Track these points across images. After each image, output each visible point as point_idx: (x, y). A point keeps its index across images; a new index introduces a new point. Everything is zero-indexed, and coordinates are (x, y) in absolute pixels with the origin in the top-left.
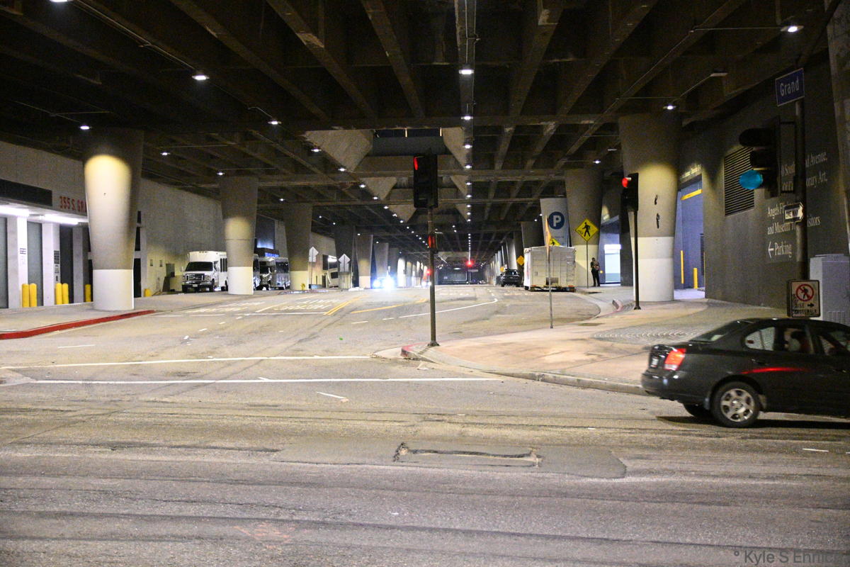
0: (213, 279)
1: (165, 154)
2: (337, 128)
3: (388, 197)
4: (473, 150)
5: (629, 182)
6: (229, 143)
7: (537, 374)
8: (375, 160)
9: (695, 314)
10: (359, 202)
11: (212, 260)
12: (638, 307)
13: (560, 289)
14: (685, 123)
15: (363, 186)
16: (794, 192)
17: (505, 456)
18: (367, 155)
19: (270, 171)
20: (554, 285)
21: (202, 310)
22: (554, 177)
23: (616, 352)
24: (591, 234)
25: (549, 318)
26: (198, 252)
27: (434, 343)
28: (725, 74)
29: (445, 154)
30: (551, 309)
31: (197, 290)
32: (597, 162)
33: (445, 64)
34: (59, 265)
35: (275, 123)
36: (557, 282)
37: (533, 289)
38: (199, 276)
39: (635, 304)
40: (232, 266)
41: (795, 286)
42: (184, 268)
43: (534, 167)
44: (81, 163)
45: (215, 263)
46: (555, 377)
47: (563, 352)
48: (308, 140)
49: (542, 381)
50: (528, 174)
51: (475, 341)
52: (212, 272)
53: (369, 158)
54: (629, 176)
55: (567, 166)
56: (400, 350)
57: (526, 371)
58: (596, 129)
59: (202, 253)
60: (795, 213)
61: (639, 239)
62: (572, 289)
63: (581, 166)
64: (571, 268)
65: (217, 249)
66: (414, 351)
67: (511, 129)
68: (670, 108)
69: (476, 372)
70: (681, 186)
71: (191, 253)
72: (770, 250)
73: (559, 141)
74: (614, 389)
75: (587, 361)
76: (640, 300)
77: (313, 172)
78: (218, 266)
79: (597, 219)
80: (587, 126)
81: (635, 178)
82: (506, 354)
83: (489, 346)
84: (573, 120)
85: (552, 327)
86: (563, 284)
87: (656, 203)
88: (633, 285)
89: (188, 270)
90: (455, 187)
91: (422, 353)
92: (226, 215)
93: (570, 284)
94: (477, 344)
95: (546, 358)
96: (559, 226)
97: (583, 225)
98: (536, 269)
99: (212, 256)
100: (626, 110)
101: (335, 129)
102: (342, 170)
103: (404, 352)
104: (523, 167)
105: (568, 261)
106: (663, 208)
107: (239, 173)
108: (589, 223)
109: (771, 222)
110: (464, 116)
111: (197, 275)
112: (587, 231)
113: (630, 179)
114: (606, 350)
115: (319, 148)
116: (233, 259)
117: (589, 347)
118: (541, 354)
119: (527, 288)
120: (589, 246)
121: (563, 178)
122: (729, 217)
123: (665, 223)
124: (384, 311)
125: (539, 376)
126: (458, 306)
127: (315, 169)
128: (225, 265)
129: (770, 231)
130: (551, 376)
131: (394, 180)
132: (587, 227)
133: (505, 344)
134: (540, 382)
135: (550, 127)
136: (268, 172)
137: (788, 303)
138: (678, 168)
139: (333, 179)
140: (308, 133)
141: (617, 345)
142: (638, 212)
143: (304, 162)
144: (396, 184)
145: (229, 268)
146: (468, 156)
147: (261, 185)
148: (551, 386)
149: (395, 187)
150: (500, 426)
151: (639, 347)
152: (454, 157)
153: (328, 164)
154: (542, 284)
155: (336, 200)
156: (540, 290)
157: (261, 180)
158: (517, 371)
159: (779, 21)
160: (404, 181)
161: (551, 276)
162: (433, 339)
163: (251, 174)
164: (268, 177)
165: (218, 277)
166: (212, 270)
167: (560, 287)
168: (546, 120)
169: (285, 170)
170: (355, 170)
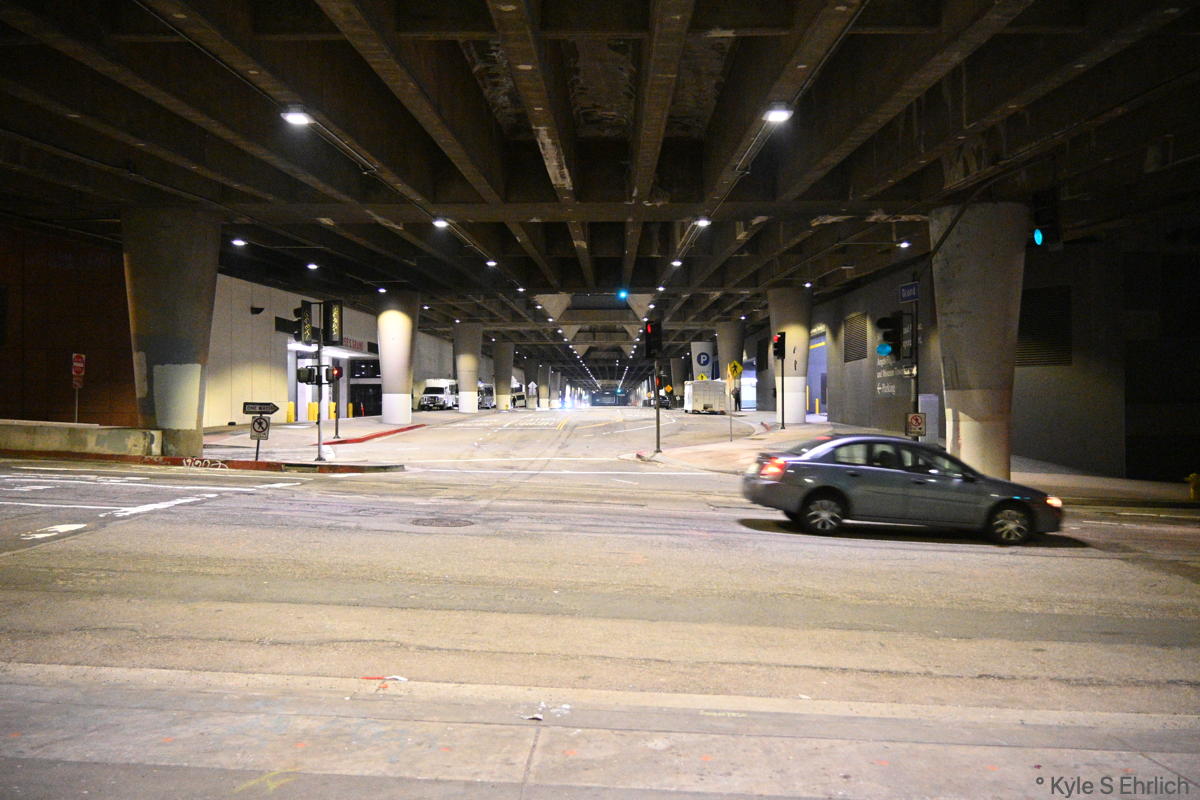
0: (445, 401)
2: (560, 293)
3: (574, 339)
4: (653, 310)
5: (780, 338)
6: (477, 301)
8: (571, 312)
10: (551, 342)
11: (443, 386)
12: (783, 427)
13: (713, 413)
14: (815, 294)
15: (560, 331)
16: (911, 357)
18: (568, 309)
19: (493, 318)
20: (709, 409)
22: (707, 327)
24: (738, 372)
26: (432, 380)
27: (658, 451)
28: (851, 267)
31: (430, 409)
32: (743, 318)
33: (662, 257)
35: (521, 290)
36: (711, 407)
37: (695, 412)
38: (435, 398)
39: (781, 426)
40: (461, 391)
41: (911, 416)
42: (423, 390)
43: (694, 320)
44: (376, 316)
45: (446, 388)
48: (537, 300)
50: (688, 325)
51: (685, 450)
53: (568, 312)
55: (718, 320)
56: (635, 455)
57: (731, 469)
58: (749, 297)
59: (435, 381)
60: (911, 371)
62: (723, 413)
63: (729, 320)
64: (723, 397)
65: (448, 377)
66: (647, 455)
67: (687, 296)
68: (808, 285)
69: (695, 470)
70: (811, 338)
71: (427, 380)
72: (879, 388)
73: (717, 304)
76: (785, 422)
78: (448, 391)
79: (740, 361)
80: (742, 295)
81: (783, 335)
82: (711, 458)
83: (698, 453)
84: (734, 291)
85: (731, 441)
86: (716, 408)
87: (795, 352)
88: (775, 410)
89: (425, 393)
90: (626, 332)
91: (652, 457)
92: (456, 353)
93: (722, 409)
94: (689, 451)
96: (705, 363)
97: (732, 365)
98: (697, 397)
99: (444, 383)
100: (775, 285)
102: (550, 320)
103: (639, 456)
104: (685, 320)
105: (721, 391)
106: (799, 356)
107: (469, 321)
108: (737, 364)
109: (880, 369)
110: (659, 287)
111: (431, 397)
112: (735, 370)
113: (780, 335)
115: (541, 306)
116: (462, 386)
119: (686, 411)
121: (714, 328)
122: (847, 364)
123: (801, 366)
126: (643, 425)
127: (529, 319)
128: (455, 390)
129: (879, 375)
131: (579, 327)
132: (735, 367)
133: (706, 452)
135: (717, 294)
136: (492, 321)
137: (906, 429)
138: (809, 326)
140: (538, 296)
143: (522, 313)
144: (581, 329)
145: (458, 393)
146: (648, 312)
149: (579, 332)
152: (633, 312)
153: (542, 316)
154: (700, 408)
155: (534, 341)
156: (699, 413)
157: (485, 325)
158: (721, 469)
159: (895, 239)
160: (587, 327)
161: (707, 402)
162: (658, 446)
163: (481, 321)
164: (491, 324)
165: (447, 398)
166: (444, 394)
167: (713, 411)
168: (715, 291)
169: (506, 320)
170: (557, 321)
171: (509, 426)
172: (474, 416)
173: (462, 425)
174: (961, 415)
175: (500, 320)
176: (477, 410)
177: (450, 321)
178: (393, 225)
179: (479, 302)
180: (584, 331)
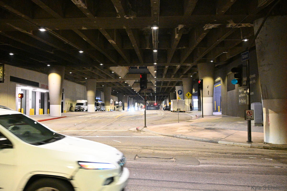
0: (83, 108)
1: (71, 73)
3: (133, 85)
5: (200, 82)
6: (89, 70)
7: (174, 136)
9: (219, 119)
10: (125, 87)
11: (83, 103)
12: (203, 117)
13: (181, 112)
14: (216, 66)
15: (126, 82)
16: (246, 85)
17: (166, 159)
20: (179, 110)
21: (80, 117)
22: (179, 80)
23: (197, 130)
24: (190, 96)
25: (178, 120)
26: (79, 100)
27: (145, 127)
28: (227, 52)
29: (149, 73)
30: (178, 117)
31: (79, 111)
32: (191, 76)
33: (149, 49)
34: (40, 103)
35: (101, 64)
36: (180, 110)
38: (80, 107)
41: (247, 111)
42: (75, 105)
43: (174, 77)
44: (47, 75)
45: (84, 103)
46: (179, 136)
47: (182, 129)
48: (111, 69)
50: (172, 79)
53: (128, 75)
54: (200, 80)
55: (183, 77)
56: (136, 128)
57: (171, 135)
58: (191, 67)
59: (80, 101)
60: (247, 91)
61: (203, 98)
62: (184, 112)
63: (187, 77)
64: (184, 106)
65: (85, 99)
66: (140, 129)
67: (167, 67)
68: (212, 61)
69: (157, 135)
70: (215, 83)
71: (77, 101)
72: (240, 101)
73: (181, 70)
74: (196, 140)
75: (188, 132)
76: (203, 115)
77: (112, 78)
80: (189, 66)
81: (202, 81)
82: (166, 130)
83: (161, 127)
84: (185, 64)
85: (179, 122)
86: (182, 110)
87: (208, 88)
88: (201, 111)
90: (152, 83)
91: (142, 129)
92: (87, 90)
93: (184, 110)
94: (158, 127)
95: (177, 131)
96: (181, 94)
97: (188, 94)
98: (174, 106)
99: (83, 101)
100: (199, 62)
101: (118, 66)
104: (170, 77)
105: (183, 104)
106: (210, 89)
107: (91, 78)
108: (189, 93)
109: (240, 93)
110: (154, 63)
111: (79, 107)
112: (189, 95)
113: (201, 81)
114: (194, 129)
115: (114, 72)
116: (89, 102)
117: (189, 128)
118: (175, 130)
120: (189, 100)
121: (182, 80)
122: (228, 92)
123: (210, 93)
124: (131, 117)
125: (175, 136)
126: (152, 116)
128: (87, 104)
129: (240, 96)
130: (178, 136)
131: (134, 81)
133: (165, 127)
136: (99, 78)
137: (245, 116)
138: (214, 78)
139: (118, 80)
141: (197, 127)
142: (203, 90)
143: (109, 75)
144: (135, 82)
145: (88, 105)
146: (155, 74)
147: (98, 81)
148: (178, 139)
150: (164, 150)
151: (203, 128)
152: (151, 74)
153: (116, 76)
154: (176, 110)
155: (118, 86)
156: (175, 112)
157: (97, 80)
158: (169, 135)
159: (242, 38)
160: (137, 81)
161: (178, 108)
162: (145, 125)
163: (95, 78)
164: (99, 79)
165: (85, 107)
166: (83, 105)
167: (181, 111)
168: (177, 64)
169: (104, 78)
170: (124, 78)
172: (93, 113)
174: (270, 110)
175: (102, 78)
176: (94, 111)
177: (83, 78)
178: (26, 32)
179: (90, 70)
180: (136, 83)
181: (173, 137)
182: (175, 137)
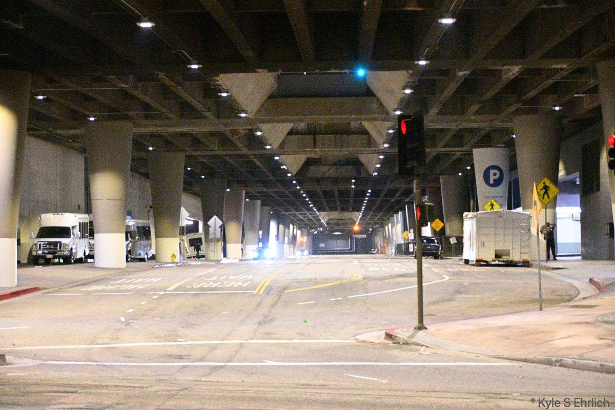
0: (72, 249)
1: (41, 97)
2: (259, 70)
3: (282, 145)
4: (410, 97)
6: (123, 85)
7: (554, 359)
8: (276, 102)
10: (245, 151)
11: (69, 225)
13: (511, 264)
15: (259, 133)
18: (270, 97)
20: (505, 258)
22: (498, 124)
24: (551, 198)
26: (51, 215)
27: (421, 327)
31: (48, 262)
32: (557, 108)
35: (195, 67)
36: (508, 254)
37: (480, 263)
38: (55, 244)
40: (98, 233)
42: (33, 234)
43: (477, 113)
45: (74, 227)
46: (574, 362)
47: (571, 336)
48: (220, 82)
49: (560, 366)
50: (468, 121)
51: (464, 324)
52: (70, 240)
53: (272, 100)
55: (517, 112)
56: (382, 334)
57: (543, 357)
58: (566, 73)
59: (56, 216)
62: (526, 264)
63: (534, 111)
64: (526, 238)
65: (77, 210)
66: (403, 334)
67: (466, 72)
69: (482, 357)
71: (43, 216)
73: (516, 85)
75: (602, 345)
77: (205, 117)
78: (77, 231)
79: (554, 179)
80: (556, 71)
83: (485, 330)
84: (543, 64)
85: (541, 310)
86: (516, 257)
89: (39, 236)
90: (366, 133)
91: (411, 337)
92: (89, 171)
93: (526, 257)
94: (470, 327)
95: (554, 342)
96: (497, 183)
97: (541, 185)
98: (483, 239)
99: (70, 220)
101: (258, 72)
102: (243, 115)
103: (389, 336)
104: (463, 112)
105: (523, 228)
107: (110, 118)
108: (548, 183)
110: (419, 60)
111: (50, 243)
112: (546, 192)
115: (227, 92)
117: (599, 330)
118: (547, 338)
119: (467, 262)
120: (547, 210)
121: (509, 125)
125: (556, 361)
127: (208, 114)
128: (89, 230)
130: (570, 361)
132: (546, 188)
133: (500, 328)
134: (558, 368)
135: (515, 70)
136: (147, 117)
139: (225, 125)
140: (222, 75)
143: (197, 105)
144: (292, 130)
145: (95, 235)
146: (402, 101)
148: (571, 371)
149: (290, 133)
152: (379, 101)
153: (230, 109)
154: (490, 257)
155: (217, 150)
156: (488, 264)
157: (137, 125)
158: (531, 356)
160: (302, 126)
161: (501, 247)
162: (421, 320)
163: (127, 118)
164: (145, 122)
165: (76, 245)
166: (70, 237)
167: (511, 262)
168: (512, 64)
169: (170, 115)
170: (254, 116)
171: (176, 289)
172: (120, 272)
173: (100, 288)
175: (161, 116)
176: (123, 263)
177: (78, 118)
179: (127, 86)
180: (297, 133)
181: (549, 363)
182: (558, 364)
